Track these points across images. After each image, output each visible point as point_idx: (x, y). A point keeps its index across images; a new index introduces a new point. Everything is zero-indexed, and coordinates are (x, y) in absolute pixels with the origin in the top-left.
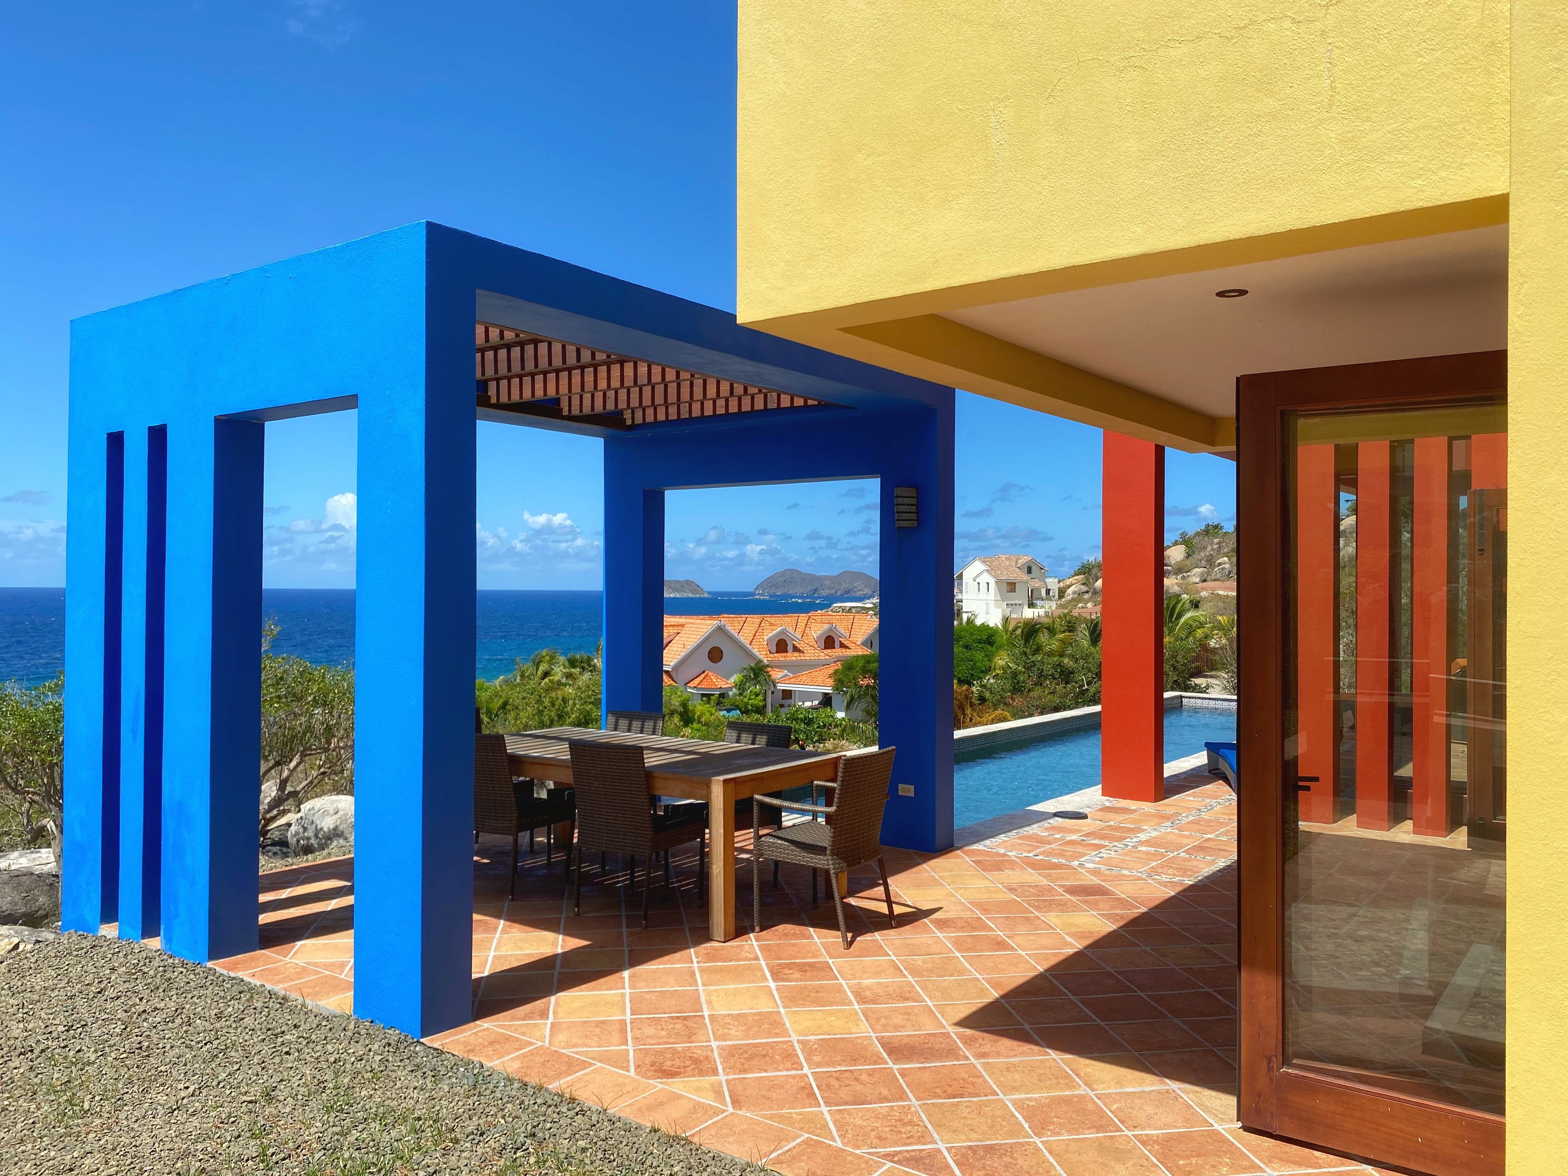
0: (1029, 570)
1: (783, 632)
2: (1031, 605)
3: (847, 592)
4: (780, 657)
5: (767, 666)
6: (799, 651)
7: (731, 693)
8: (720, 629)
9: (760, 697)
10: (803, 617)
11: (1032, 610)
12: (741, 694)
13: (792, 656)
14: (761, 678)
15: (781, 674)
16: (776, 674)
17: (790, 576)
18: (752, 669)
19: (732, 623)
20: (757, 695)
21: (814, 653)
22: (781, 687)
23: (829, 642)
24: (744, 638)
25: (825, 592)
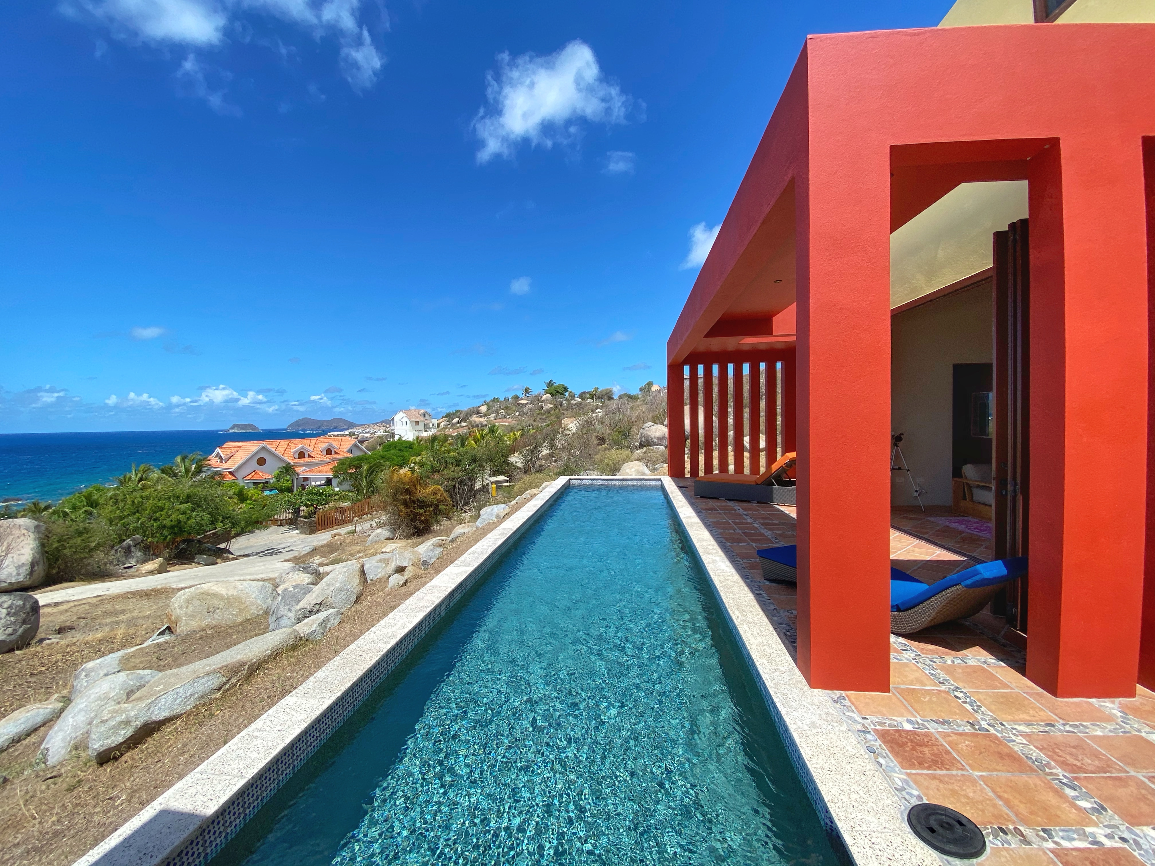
0: (424, 416)
1: (302, 448)
2: (426, 431)
3: (336, 427)
4: (301, 460)
5: (294, 466)
6: (312, 457)
7: (271, 481)
8: (264, 448)
9: (290, 482)
10: (313, 441)
11: (426, 433)
12: (278, 481)
13: (308, 460)
14: (290, 472)
15: (302, 469)
16: (299, 470)
17: (306, 421)
18: (284, 467)
19: (270, 445)
20: (288, 481)
21: (320, 457)
22: (301, 476)
23: (329, 452)
24: (279, 452)
25: (324, 428)
